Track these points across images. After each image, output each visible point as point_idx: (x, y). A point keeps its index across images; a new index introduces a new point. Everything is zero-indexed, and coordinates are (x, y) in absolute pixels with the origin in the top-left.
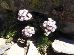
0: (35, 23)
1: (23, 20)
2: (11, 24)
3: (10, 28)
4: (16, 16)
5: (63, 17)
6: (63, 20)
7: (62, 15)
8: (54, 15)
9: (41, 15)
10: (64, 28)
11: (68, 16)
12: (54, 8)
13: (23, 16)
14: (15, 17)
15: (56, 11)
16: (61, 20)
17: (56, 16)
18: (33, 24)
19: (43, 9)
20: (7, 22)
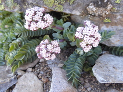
0: (56, 32)
1: (35, 29)
2: (11, 39)
3: (10, 46)
4: (19, 22)
5: (108, 18)
6: (108, 23)
7: (107, 13)
8: (91, 15)
9: (66, 16)
10: (111, 37)
11: (118, 14)
12: (91, 2)
15: (95, 6)
16: (105, 23)
17: (94, 16)
18: (54, 35)
19: (70, 6)
20: (5, 36)
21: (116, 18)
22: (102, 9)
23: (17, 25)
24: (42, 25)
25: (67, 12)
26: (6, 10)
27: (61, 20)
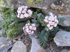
0: (34, 19)
5: (62, 11)
6: (62, 13)
7: (62, 8)
8: (53, 9)
9: (39, 10)
10: (64, 21)
11: (68, 9)
12: (53, 2)
13: (23, 13)
14: (13, 14)
15: (55, 5)
16: (60, 14)
17: (55, 10)
18: (32, 20)
19: (41, 4)
21: (66, 11)
22: (59, 6)
23: (12, 15)
24: (26, 16)
25: (40, 8)
26: (7, 7)
27: (36, 12)
